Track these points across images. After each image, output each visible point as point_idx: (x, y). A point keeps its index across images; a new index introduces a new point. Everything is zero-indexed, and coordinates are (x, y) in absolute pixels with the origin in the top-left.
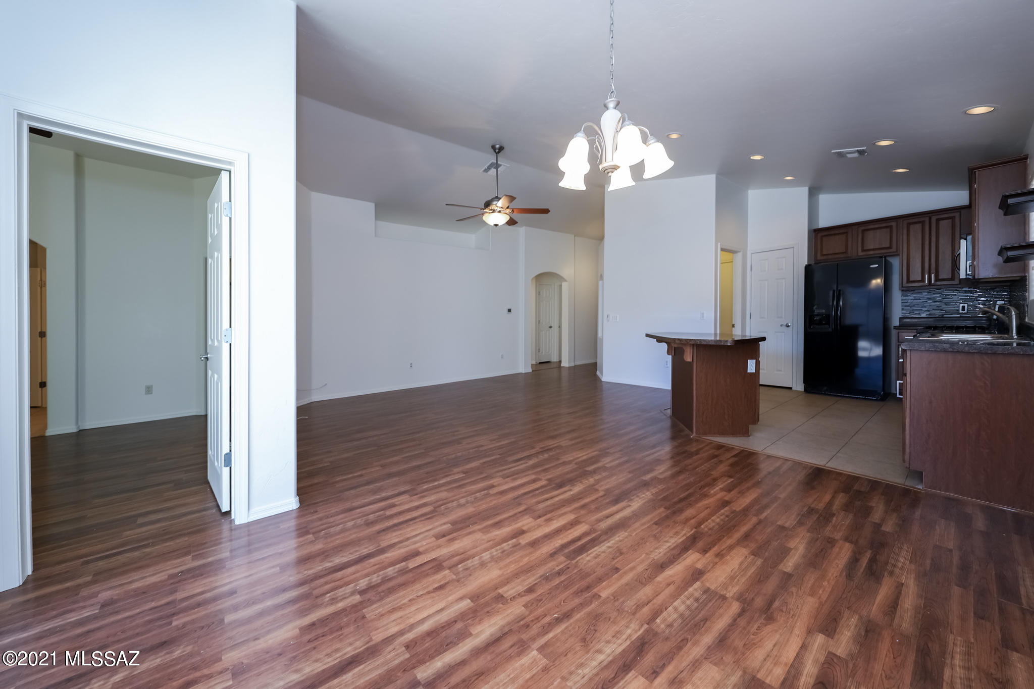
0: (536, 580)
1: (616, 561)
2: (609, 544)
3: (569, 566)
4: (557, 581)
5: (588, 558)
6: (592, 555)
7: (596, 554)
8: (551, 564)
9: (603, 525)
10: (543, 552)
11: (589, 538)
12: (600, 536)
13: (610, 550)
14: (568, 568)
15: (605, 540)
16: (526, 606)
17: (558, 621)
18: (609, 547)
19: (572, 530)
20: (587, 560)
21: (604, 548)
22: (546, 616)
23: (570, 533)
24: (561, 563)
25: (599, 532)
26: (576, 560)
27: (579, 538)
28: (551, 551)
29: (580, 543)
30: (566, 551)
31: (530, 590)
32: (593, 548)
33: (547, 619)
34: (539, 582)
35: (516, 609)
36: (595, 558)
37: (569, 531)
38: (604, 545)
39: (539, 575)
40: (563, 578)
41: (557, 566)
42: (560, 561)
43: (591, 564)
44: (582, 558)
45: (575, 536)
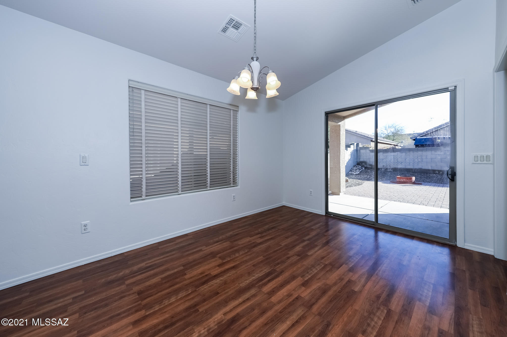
0: (287, 261)
1: (253, 269)
2: (254, 278)
3: (275, 267)
4: (279, 261)
5: (265, 270)
6: (263, 272)
7: (261, 272)
8: (282, 267)
9: (253, 291)
10: (288, 273)
11: (264, 281)
12: (257, 283)
13: (254, 275)
14: (275, 266)
15: (255, 280)
16: (288, 254)
17: (277, 250)
18: (254, 276)
19: (273, 287)
20: (266, 270)
21: (257, 275)
22: (281, 252)
23: (274, 284)
24: (278, 268)
25: (257, 285)
26: (271, 269)
27: (269, 281)
28: (284, 274)
29: (269, 278)
30: (276, 274)
31: (288, 258)
32: (262, 275)
33: (280, 251)
34: (286, 260)
35: (291, 253)
36: (262, 271)
37: (275, 286)
38: (256, 277)
39: (287, 263)
40: (277, 262)
41: (279, 266)
42: (279, 268)
43: (265, 268)
44: (268, 270)
45: (271, 283)
